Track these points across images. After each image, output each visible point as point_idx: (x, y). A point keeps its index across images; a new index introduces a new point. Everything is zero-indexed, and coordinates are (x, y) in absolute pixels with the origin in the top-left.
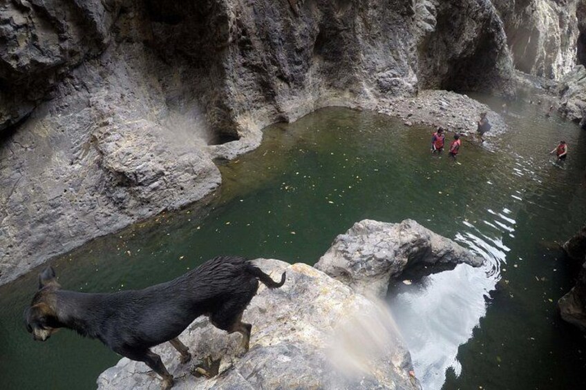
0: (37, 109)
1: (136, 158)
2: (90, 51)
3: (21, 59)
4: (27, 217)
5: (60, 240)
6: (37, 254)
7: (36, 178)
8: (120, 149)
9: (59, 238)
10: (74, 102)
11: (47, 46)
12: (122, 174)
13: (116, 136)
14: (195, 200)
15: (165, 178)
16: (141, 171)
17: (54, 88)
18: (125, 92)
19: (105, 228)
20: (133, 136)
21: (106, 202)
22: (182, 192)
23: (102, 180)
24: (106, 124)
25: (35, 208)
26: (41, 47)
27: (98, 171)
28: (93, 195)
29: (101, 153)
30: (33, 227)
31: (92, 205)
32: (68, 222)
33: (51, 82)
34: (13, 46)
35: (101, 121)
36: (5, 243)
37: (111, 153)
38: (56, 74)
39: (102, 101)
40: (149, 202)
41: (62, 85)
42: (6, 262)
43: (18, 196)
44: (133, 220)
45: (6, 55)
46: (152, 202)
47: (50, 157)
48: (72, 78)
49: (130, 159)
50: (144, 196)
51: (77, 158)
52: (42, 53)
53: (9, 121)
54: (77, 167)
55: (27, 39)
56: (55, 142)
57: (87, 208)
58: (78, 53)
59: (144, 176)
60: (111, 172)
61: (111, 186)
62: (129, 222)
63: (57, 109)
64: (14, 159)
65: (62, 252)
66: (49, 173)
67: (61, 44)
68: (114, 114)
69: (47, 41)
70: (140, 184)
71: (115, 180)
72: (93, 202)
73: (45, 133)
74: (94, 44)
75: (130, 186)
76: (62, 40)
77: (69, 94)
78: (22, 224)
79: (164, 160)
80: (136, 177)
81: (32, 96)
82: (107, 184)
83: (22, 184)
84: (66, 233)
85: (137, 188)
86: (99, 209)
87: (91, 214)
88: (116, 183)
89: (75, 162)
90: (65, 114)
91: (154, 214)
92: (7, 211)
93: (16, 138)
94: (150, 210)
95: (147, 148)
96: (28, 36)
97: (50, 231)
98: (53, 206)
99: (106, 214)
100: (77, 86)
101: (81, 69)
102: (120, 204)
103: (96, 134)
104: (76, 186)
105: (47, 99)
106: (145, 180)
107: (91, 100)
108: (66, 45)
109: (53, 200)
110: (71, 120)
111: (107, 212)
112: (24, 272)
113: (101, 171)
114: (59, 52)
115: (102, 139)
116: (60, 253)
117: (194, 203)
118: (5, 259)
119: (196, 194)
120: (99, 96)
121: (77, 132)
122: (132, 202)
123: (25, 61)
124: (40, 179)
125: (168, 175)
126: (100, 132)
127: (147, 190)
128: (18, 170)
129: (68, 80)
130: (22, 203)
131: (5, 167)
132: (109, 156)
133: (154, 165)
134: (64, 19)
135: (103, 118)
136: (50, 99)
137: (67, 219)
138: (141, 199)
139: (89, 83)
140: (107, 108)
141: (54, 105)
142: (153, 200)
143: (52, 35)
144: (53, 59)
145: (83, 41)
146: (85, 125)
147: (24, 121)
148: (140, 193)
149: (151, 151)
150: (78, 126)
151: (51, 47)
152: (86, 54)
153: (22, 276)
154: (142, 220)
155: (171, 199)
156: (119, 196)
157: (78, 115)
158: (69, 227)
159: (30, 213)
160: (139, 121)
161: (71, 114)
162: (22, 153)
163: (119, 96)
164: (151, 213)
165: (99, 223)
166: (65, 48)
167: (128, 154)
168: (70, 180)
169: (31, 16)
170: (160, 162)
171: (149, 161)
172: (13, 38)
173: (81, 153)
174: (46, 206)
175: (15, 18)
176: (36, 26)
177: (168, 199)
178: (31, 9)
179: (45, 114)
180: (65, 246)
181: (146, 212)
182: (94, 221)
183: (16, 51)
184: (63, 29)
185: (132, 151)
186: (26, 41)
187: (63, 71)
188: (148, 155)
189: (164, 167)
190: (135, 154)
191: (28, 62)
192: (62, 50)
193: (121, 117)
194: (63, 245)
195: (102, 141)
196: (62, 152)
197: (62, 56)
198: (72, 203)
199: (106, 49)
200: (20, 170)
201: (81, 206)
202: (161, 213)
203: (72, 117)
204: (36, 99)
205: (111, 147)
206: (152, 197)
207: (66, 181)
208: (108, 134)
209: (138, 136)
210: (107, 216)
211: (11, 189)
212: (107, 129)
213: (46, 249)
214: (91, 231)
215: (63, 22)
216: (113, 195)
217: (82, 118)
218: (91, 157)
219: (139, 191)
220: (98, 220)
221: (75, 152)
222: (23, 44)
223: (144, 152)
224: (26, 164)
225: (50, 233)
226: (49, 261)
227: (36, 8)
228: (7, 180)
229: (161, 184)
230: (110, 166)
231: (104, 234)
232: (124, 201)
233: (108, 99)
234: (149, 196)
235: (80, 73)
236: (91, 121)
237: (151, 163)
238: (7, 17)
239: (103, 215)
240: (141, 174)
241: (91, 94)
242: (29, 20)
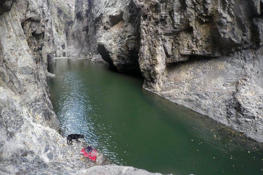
0: (222, 57)
1: (249, 103)
2: (253, 45)
3: (226, 35)
4: (195, 89)
5: (198, 106)
6: (187, 103)
7: (208, 80)
8: (246, 95)
9: (199, 106)
10: (238, 63)
11: (237, 35)
12: (239, 105)
13: (247, 88)
14: (256, 140)
15: (254, 120)
16: (247, 110)
17: (233, 53)
18: (260, 71)
19: (216, 118)
20: (254, 93)
21: (225, 109)
22: (255, 132)
23: (230, 100)
24: (246, 80)
25: (200, 89)
26: (235, 34)
27: (231, 96)
28: (222, 103)
29: (237, 90)
30: (194, 94)
31: (219, 106)
32: (206, 104)
33: (233, 50)
34: (225, 28)
35: (244, 78)
36: (181, 90)
37: (241, 93)
38: (236, 48)
39: (249, 69)
40: (239, 124)
41: (236, 53)
42: (176, 95)
43: (197, 80)
44: (228, 125)
45: (221, 31)
46: (241, 125)
47: (217, 77)
48: (241, 52)
49: (247, 102)
50: (240, 120)
51: (227, 85)
52: (235, 37)
53: (210, 54)
54: (225, 88)
55: (231, 29)
56: (222, 73)
57: (217, 105)
58: (248, 44)
59: (247, 113)
60: (236, 100)
61: (232, 105)
62: (226, 124)
63: (230, 62)
64: (204, 68)
65: (195, 111)
66: (213, 82)
67: (243, 37)
68: (251, 78)
69: (238, 33)
70: (243, 115)
71: (235, 105)
72: (220, 105)
73: (221, 67)
74: (256, 43)
75: (238, 112)
76: (244, 35)
77: (238, 58)
78: (191, 90)
79: (259, 113)
80: (244, 110)
81: (223, 51)
82: (231, 104)
83: (201, 79)
84: (202, 106)
85: (240, 115)
86: (220, 110)
87: (216, 109)
88: (235, 106)
89: (225, 86)
90: (232, 65)
91: (237, 130)
92: (190, 82)
93: (210, 62)
94: (237, 127)
95: (256, 102)
96: (231, 27)
97: (198, 100)
98: (206, 94)
99: (221, 113)
100: (242, 57)
101: (246, 51)
102: (229, 115)
103: (240, 81)
104: (219, 95)
105: (228, 55)
106: (246, 115)
107: (245, 66)
108: (245, 38)
109: (208, 92)
110: (233, 69)
111: (222, 113)
112: (178, 103)
113: (232, 97)
114: (241, 40)
115: (241, 85)
116: (194, 110)
117: (255, 141)
118: (176, 94)
119: (259, 138)
120: (249, 66)
121: (233, 75)
122: (234, 118)
123: (227, 37)
124: (209, 81)
125: (256, 120)
126: (242, 82)
127: (243, 119)
128: (203, 73)
129: (240, 53)
130: (197, 84)
131: (199, 68)
132: (240, 94)
133: (254, 111)
134: (247, 27)
135: (245, 77)
136: (229, 56)
137: (206, 103)
138: (238, 121)
139: (247, 59)
140: (249, 74)
141: (230, 59)
142: (242, 125)
143: (240, 31)
144: (238, 41)
145: (252, 40)
146: (237, 75)
147: (216, 58)
148: (240, 118)
149: (257, 105)
150: (234, 73)
151: (239, 36)
152: (251, 46)
153: (176, 104)
154: (231, 128)
155: (248, 131)
156: (232, 112)
157: (237, 69)
158: (205, 105)
159: (196, 89)
160: (260, 88)
161: (234, 67)
162: (208, 68)
163: (257, 71)
164: (237, 129)
165: (216, 114)
166: (244, 39)
167: (248, 99)
168: (219, 91)
169: (235, 20)
170: (257, 112)
171: (253, 108)
172: (225, 25)
173: (229, 84)
174: (204, 92)
175: (228, 18)
176: (235, 25)
177: (247, 130)
178: (235, 17)
179: (224, 61)
180: (198, 110)
181: (235, 126)
182: (215, 112)
183: (225, 31)
184: (245, 31)
185: (250, 99)
186: (230, 29)
187: (239, 48)
188: (254, 105)
189: (257, 116)
190: (250, 101)
191: (228, 38)
192: (242, 40)
193: (253, 81)
194: (198, 108)
195: (241, 86)
196: (223, 79)
197: (242, 42)
198: (213, 99)
199: (260, 47)
200: (204, 73)
201: (215, 103)
202: (240, 132)
203: (234, 68)
204: (224, 53)
205: (243, 91)
206: (242, 123)
207: (217, 90)
208: (245, 85)
209: (256, 94)
210: (221, 114)
211: (196, 77)
212: (245, 83)
213: (191, 104)
214: (211, 114)
215: (247, 28)
216: (230, 109)
217: (238, 71)
218: (233, 89)
219: (240, 117)
220: (216, 113)
221: (228, 82)
222: (228, 30)
223: (254, 103)
224: (207, 73)
225: (197, 101)
226: (188, 108)
227: (237, 17)
228: (197, 73)
229: (250, 122)
230: (237, 98)
231: (214, 119)
232: (232, 115)
233: (252, 70)
234: (242, 122)
235: (245, 52)
236: (240, 74)
237: (253, 109)
238: (225, 17)
239: (220, 113)
240: (246, 111)
241: (246, 64)
242: (233, 21)
